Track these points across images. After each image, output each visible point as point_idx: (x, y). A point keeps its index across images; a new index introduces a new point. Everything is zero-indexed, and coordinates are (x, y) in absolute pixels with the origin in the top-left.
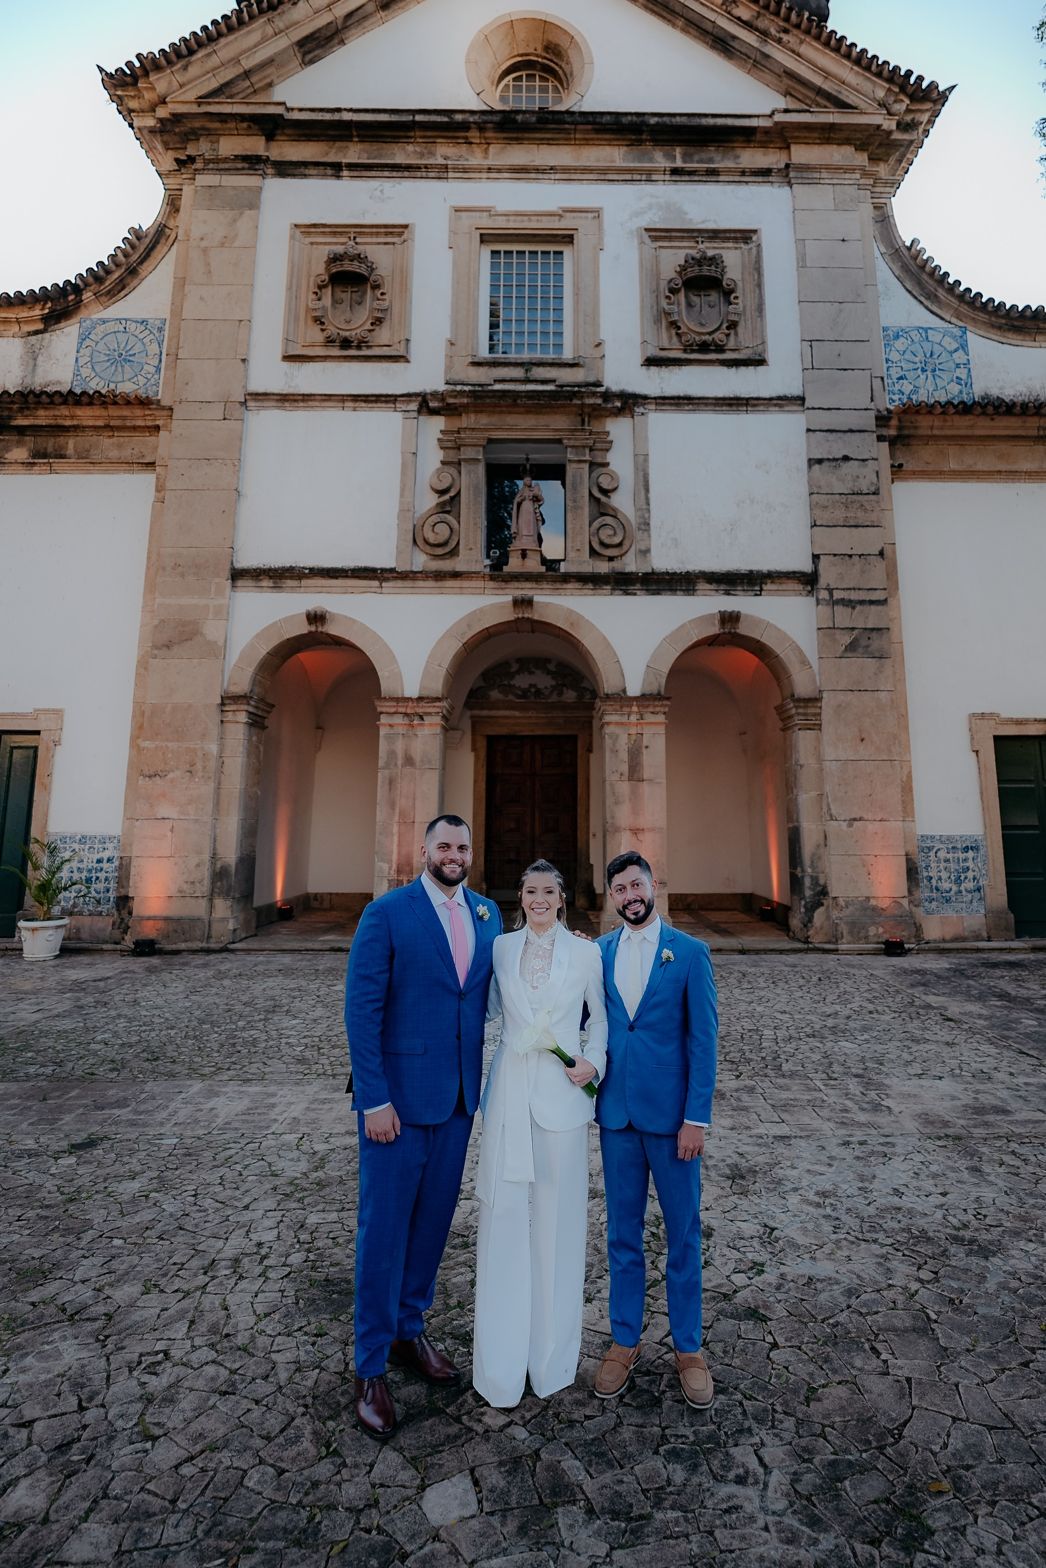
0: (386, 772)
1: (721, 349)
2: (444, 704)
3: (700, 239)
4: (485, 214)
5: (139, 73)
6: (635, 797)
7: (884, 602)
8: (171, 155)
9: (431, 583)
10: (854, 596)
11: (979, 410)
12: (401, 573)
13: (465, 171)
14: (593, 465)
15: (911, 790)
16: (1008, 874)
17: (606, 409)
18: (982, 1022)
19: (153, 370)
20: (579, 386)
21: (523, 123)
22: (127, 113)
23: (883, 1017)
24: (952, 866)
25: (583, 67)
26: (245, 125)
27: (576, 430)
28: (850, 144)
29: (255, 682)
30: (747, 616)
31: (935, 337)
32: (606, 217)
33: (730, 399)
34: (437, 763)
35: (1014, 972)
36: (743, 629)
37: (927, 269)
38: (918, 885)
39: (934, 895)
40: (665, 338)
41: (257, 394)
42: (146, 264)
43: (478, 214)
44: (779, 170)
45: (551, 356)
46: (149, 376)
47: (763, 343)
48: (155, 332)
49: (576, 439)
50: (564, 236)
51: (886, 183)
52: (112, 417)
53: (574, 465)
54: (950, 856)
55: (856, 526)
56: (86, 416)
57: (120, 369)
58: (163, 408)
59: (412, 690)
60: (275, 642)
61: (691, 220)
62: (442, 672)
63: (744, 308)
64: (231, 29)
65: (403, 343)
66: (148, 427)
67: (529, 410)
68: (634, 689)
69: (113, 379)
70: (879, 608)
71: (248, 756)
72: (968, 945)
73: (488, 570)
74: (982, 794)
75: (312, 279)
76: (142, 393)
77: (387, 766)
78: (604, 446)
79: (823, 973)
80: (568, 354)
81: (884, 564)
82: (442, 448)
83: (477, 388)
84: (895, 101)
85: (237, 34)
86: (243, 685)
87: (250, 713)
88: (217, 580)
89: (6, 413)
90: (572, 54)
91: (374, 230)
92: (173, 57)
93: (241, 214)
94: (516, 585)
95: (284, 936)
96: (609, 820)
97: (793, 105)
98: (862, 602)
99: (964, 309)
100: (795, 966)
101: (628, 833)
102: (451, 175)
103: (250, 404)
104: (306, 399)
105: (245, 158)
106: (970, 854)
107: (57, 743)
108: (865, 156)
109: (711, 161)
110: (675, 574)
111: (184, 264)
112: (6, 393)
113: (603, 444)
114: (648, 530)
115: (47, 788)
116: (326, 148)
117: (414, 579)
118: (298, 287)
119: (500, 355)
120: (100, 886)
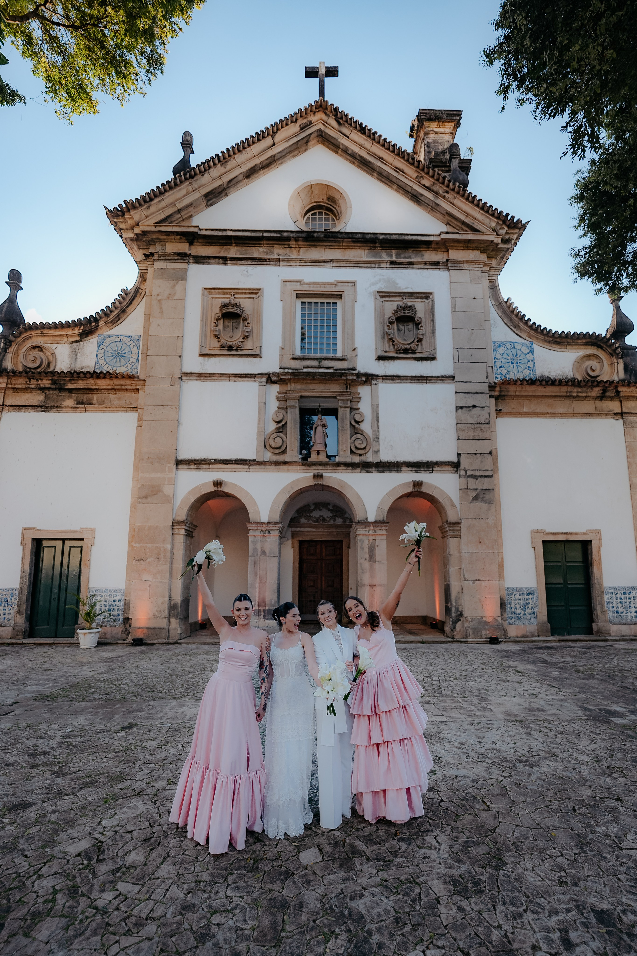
0: (253, 558)
1: (414, 352)
2: (280, 525)
3: (404, 297)
4: (298, 283)
5: (125, 210)
6: (372, 570)
7: (491, 476)
8: (142, 252)
9: (273, 467)
10: (477, 473)
11: (538, 383)
12: (259, 462)
13: (289, 262)
14: (351, 409)
15: (503, 567)
16: (548, 606)
17: (358, 381)
18: (534, 673)
19: (135, 361)
20: (345, 370)
21: (317, 238)
22: (120, 231)
23: (488, 671)
24: (522, 602)
25: (346, 210)
26: (179, 237)
27: (343, 392)
28: (478, 250)
29: (188, 515)
30: (426, 483)
31: (518, 346)
32: (358, 285)
33: (418, 377)
34: (277, 554)
35: (550, 651)
36: (424, 489)
37: (515, 313)
38: (505, 611)
39: (513, 616)
40: (387, 346)
41: (187, 373)
42: (130, 307)
43: (295, 283)
44: (443, 262)
45: (331, 355)
46: (133, 364)
47: (435, 349)
48: (135, 341)
49: (343, 396)
50: (337, 295)
51: (495, 270)
52: (115, 384)
53: (343, 409)
54: (521, 597)
55: (478, 440)
56: (103, 383)
57: (118, 360)
58: (141, 380)
59: (264, 518)
60: (198, 495)
61: (400, 288)
62: (279, 510)
63: (426, 331)
64: (171, 188)
65: (259, 348)
66: (133, 389)
67: (320, 382)
68: (371, 518)
69: (116, 366)
70: (489, 479)
71: (186, 551)
72: (529, 639)
73: (300, 460)
74: (536, 568)
75: (213, 316)
76: (129, 372)
77: (253, 555)
78: (357, 400)
79: (460, 652)
80: (339, 354)
81: (492, 457)
82: (278, 400)
83: (295, 371)
84: (501, 229)
85: (174, 191)
86: (182, 516)
87: (186, 530)
88: (169, 465)
89: (62, 382)
90: (341, 202)
91: (244, 291)
92: (142, 202)
93: (177, 282)
94: (315, 468)
95: (204, 637)
96: (359, 581)
97: (451, 230)
98: (481, 476)
99: (532, 333)
100: (447, 649)
101: (368, 587)
102: (281, 263)
103: (183, 378)
104: (211, 375)
105: (179, 254)
106: (530, 596)
107: (92, 545)
108: (485, 255)
109: (410, 257)
110: (391, 462)
111: (149, 307)
112: (62, 372)
113: (356, 398)
114: (378, 441)
115: (88, 566)
116: (219, 249)
117: (265, 465)
118: (206, 320)
119: (306, 354)
120: (115, 613)
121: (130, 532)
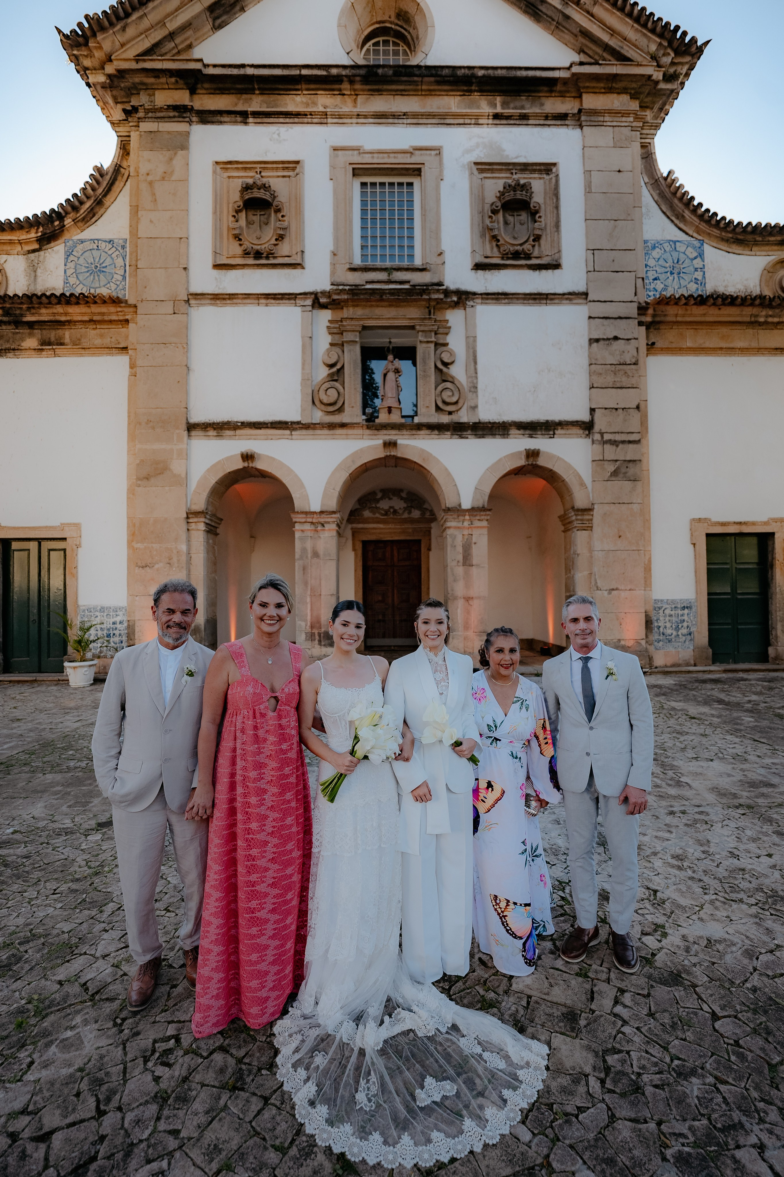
0: (301, 562)
1: (528, 257)
2: (338, 515)
3: (514, 171)
4: (356, 152)
5: (88, 33)
6: (467, 577)
7: (638, 442)
8: (120, 107)
9: (326, 432)
10: (618, 438)
11: (712, 301)
12: (305, 424)
13: (340, 118)
14: (437, 345)
15: (650, 570)
16: (709, 624)
17: (446, 303)
19: (120, 278)
20: (427, 285)
21: (382, 76)
22: (84, 72)
24: (674, 619)
25: (426, 31)
26: (173, 79)
27: (425, 319)
28: (626, 93)
29: (208, 502)
30: (544, 452)
31: (681, 248)
32: (445, 155)
33: (534, 294)
34: (335, 557)
36: (541, 462)
37: (679, 194)
38: (651, 632)
39: (661, 638)
40: (489, 249)
41: (196, 294)
42: (108, 197)
43: (350, 152)
44: (574, 115)
45: (406, 263)
46: (118, 283)
47: (559, 251)
48: (120, 249)
49: (425, 325)
50: (414, 170)
51: (651, 126)
52: (94, 314)
53: (424, 345)
54: (673, 613)
55: (621, 388)
56: (75, 312)
57: (97, 278)
58: (130, 306)
59: (316, 506)
60: (220, 475)
61: (507, 156)
62: (336, 494)
63: (546, 225)
65: (299, 254)
66: (121, 321)
67: (391, 304)
68: (466, 504)
69: (93, 286)
70: (635, 446)
71: (208, 553)
72: (682, 669)
73: (364, 423)
74: (695, 570)
75: (231, 205)
76: (114, 294)
77: (301, 558)
78: (445, 331)
80: (418, 262)
81: (639, 414)
82: (330, 333)
83: (354, 288)
84: (664, 55)
86: (200, 504)
87: (207, 524)
88: (177, 431)
89: (18, 312)
90: (418, 18)
91: (275, 166)
93: (176, 154)
94: (385, 432)
96: (450, 592)
97: (586, 59)
98: (623, 442)
99: (703, 225)
101: (462, 600)
102: (329, 120)
103: (192, 302)
104: (231, 297)
105: (175, 108)
106: (686, 611)
107: (78, 546)
108: (637, 103)
109: (523, 107)
110: (495, 423)
111: (136, 194)
112: (15, 295)
113: (444, 329)
114: (476, 392)
115: (75, 576)
116: (235, 100)
117: (314, 429)
118: (221, 212)
119: (370, 263)
120: (117, 639)
121: (128, 527)
